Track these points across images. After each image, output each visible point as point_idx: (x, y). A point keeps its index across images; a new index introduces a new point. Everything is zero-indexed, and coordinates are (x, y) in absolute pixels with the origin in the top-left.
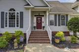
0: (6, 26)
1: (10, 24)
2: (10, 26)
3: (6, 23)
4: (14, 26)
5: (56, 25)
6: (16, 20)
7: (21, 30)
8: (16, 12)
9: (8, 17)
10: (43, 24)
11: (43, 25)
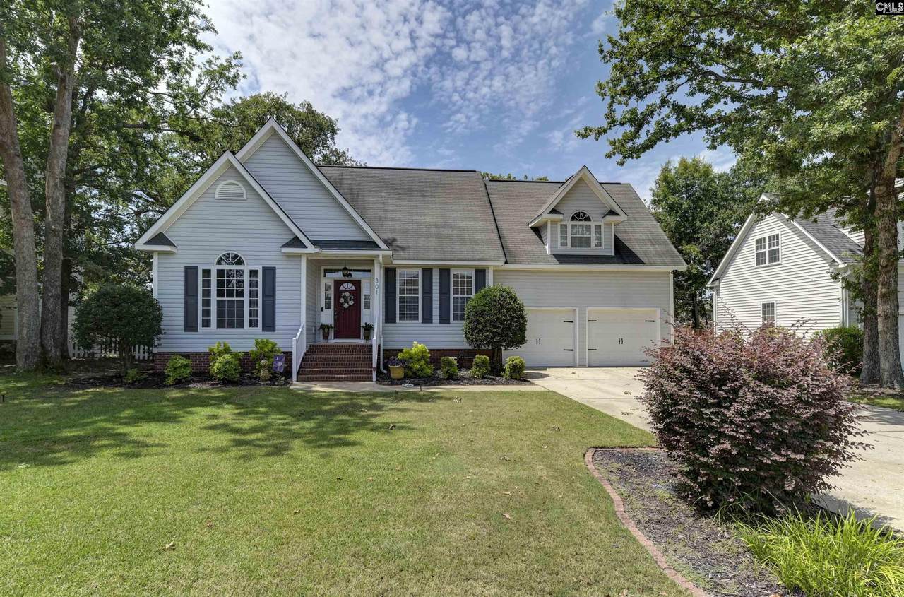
0: (207, 323)
1: (220, 314)
2: (220, 324)
3: (207, 313)
4: (241, 325)
5: (427, 319)
6: (246, 299)
7: (268, 336)
8: (246, 269)
9: (214, 288)
10: (364, 312)
11: (365, 317)
